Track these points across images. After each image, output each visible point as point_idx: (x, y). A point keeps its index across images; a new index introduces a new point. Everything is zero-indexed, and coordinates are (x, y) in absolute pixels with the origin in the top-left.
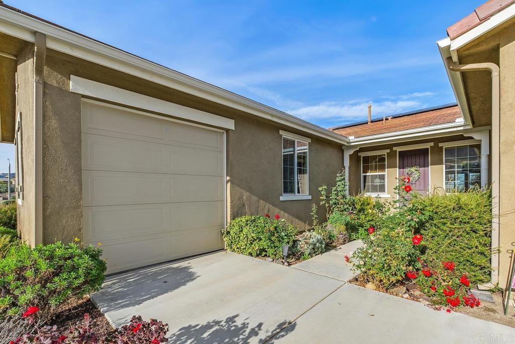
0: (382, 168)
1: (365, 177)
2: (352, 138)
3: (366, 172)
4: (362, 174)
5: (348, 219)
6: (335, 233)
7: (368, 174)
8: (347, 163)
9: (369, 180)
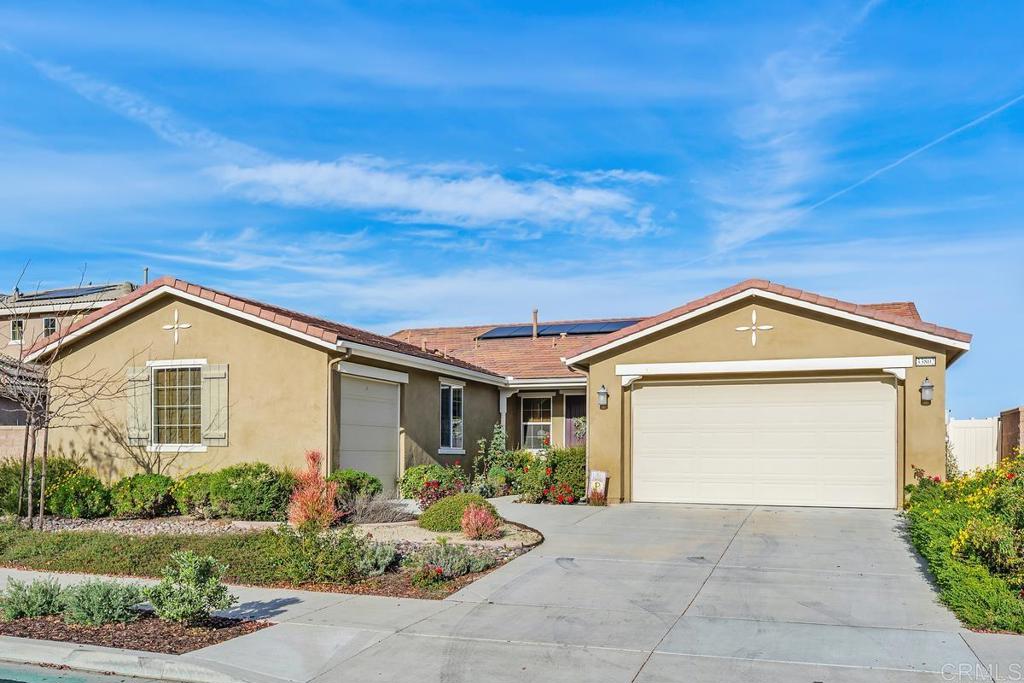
0: (547, 416)
1: (526, 427)
2: (510, 379)
3: (527, 421)
4: (523, 424)
5: (507, 473)
6: (495, 485)
7: (529, 423)
8: (504, 409)
9: (531, 431)
